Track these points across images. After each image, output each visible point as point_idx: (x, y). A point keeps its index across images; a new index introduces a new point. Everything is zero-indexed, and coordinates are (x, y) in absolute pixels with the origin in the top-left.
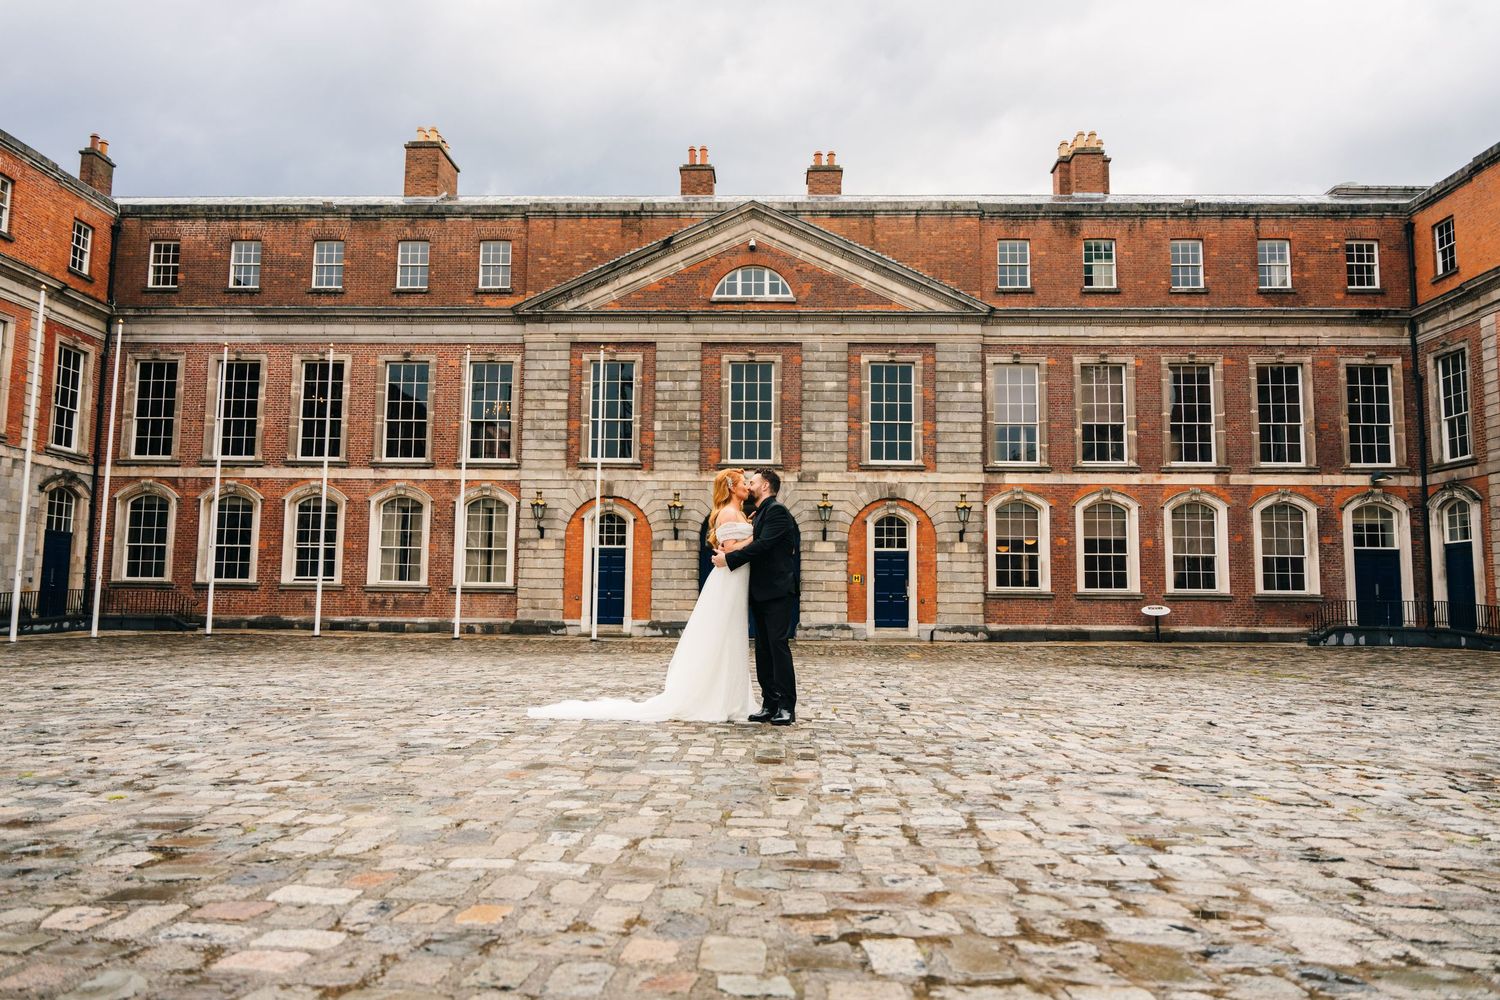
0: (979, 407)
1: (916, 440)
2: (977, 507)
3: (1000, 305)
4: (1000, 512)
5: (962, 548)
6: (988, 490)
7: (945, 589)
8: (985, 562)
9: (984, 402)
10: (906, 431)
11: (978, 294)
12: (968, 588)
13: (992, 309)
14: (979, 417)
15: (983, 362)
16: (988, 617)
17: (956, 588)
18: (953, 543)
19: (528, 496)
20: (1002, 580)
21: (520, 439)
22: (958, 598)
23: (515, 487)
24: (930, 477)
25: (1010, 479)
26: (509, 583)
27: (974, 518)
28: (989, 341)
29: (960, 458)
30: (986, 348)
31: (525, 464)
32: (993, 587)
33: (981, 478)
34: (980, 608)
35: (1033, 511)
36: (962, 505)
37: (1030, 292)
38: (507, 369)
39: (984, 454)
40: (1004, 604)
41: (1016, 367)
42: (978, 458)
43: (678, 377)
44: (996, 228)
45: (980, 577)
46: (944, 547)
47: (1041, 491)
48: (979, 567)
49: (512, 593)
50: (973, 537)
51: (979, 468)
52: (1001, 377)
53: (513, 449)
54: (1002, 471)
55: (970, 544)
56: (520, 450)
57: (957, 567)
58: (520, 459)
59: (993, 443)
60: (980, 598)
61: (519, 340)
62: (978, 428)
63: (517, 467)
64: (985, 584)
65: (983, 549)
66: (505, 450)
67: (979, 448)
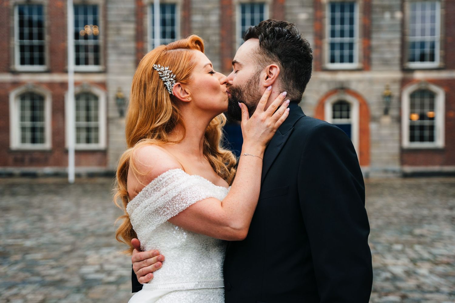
0: (398, 28)
1: (357, 52)
2: (396, 94)
4: (412, 96)
5: (386, 120)
6: (404, 82)
7: (375, 145)
8: (401, 127)
9: (403, 25)
10: (351, 46)
12: (389, 144)
14: (398, 35)
16: (403, 162)
17: (382, 144)
18: (380, 116)
19: (113, 91)
20: (412, 139)
22: (384, 151)
23: (103, 85)
24: (366, 75)
25: (418, 75)
26: (102, 145)
27: (394, 101)
29: (386, 63)
31: (109, 70)
32: (406, 144)
33: (400, 75)
34: (398, 158)
35: (432, 96)
36: (387, 92)
39: (402, 61)
42: (398, 61)
43: (205, 13)
45: (397, 138)
46: (375, 119)
47: (439, 83)
48: (396, 131)
49: (104, 153)
50: (394, 112)
51: (397, 68)
52: (414, 7)
53: (102, 60)
54: (412, 71)
55: (393, 118)
56: (106, 60)
57: (385, 132)
58: (106, 67)
59: (409, 52)
60: (398, 150)
62: (399, 42)
63: (104, 72)
64: (401, 141)
65: (399, 120)
66: (97, 62)
67: (399, 55)
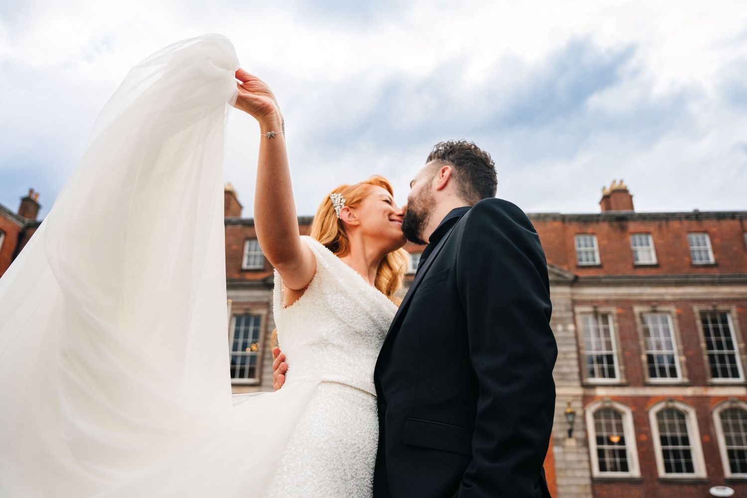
0: (573, 341)
2: (579, 412)
3: (582, 274)
4: (596, 415)
5: (571, 443)
6: (586, 400)
7: (562, 474)
8: (589, 454)
9: (576, 337)
11: (565, 268)
12: (579, 473)
13: (576, 278)
14: (574, 348)
15: (573, 311)
17: (569, 473)
18: (564, 439)
20: (602, 468)
21: (262, 366)
22: (572, 481)
25: (600, 392)
27: (578, 420)
28: (576, 298)
29: (564, 376)
30: (575, 302)
31: (264, 383)
32: (597, 473)
33: (580, 391)
34: (589, 490)
35: (619, 415)
36: (569, 410)
37: (599, 267)
38: (257, 319)
39: (580, 374)
40: (606, 487)
42: (576, 377)
44: (573, 227)
45: (586, 465)
46: (558, 442)
47: (624, 400)
48: (585, 458)
50: (578, 434)
51: (578, 384)
52: (586, 322)
53: (257, 373)
54: (594, 386)
55: (578, 440)
56: (261, 373)
57: (571, 457)
58: (261, 379)
59: (587, 367)
60: (588, 482)
61: (266, 300)
62: (574, 355)
63: (259, 385)
64: (591, 469)
65: (586, 443)
66: (252, 374)
67: (576, 370)
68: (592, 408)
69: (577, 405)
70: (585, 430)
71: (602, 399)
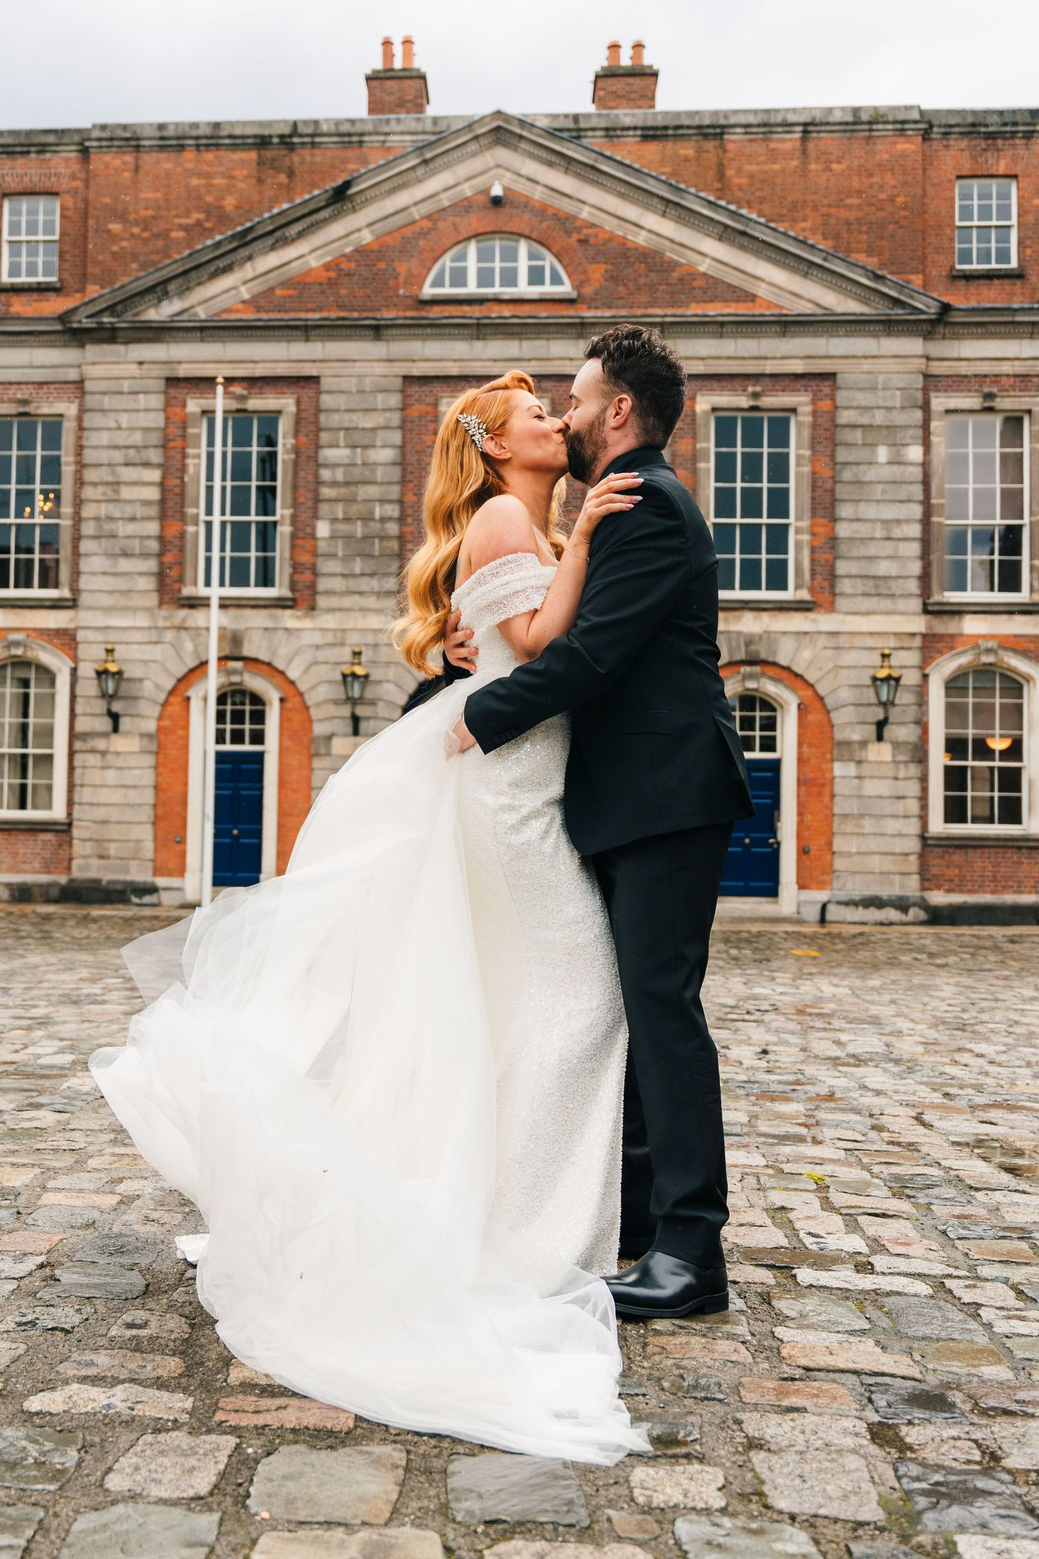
0: (917, 492)
1: (796, 555)
2: (911, 678)
3: (960, 299)
4: (954, 685)
5: (882, 752)
6: (932, 645)
7: (848, 828)
8: (924, 779)
9: (926, 483)
10: (778, 537)
11: (917, 280)
12: (892, 826)
13: (946, 308)
14: (917, 511)
15: (926, 407)
16: (928, 879)
17: (868, 825)
18: (863, 744)
19: (91, 656)
20: (955, 811)
21: (76, 554)
22: (872, 844)
23: (67, 640)
24: (823, 622)
25: (972, 626)
26: (58, 812)
27: (904, 697)
28: (937, 368)
29: (879, 587)
30: (931, 382)
31: (85, 599)
32: (938, 825)
33: (919, 624)
34: (913, 863)
35: (1015, 685)
36: (882, 674)
37: (1016, 276)
38: (53, 428)
39: (925, 578)
40: (957, 857)
41: (988, 418)
42: (913, 586)
43: (360, 440)
44: (955, 155)
45: (913, 806)
46: (846, 750)
47: (1031, 648)
48: (913, 788)
49: (63, 830)
50: (902, 732)
51: (916, 604)
52: (958, 437)
53: (64, 573)
54: (958, 611)
55: (896, 745)
56: (76, 573)
57: (873, 788)
58: (75, 591)
59: (943, 558)
60: (914, 845)
61: (72, 375)
62: (915, 530)
63: (71, 604)
64: (924, 819)
65: (920, 754)
66: (50, 574)
67: (916, 568)
68: (945, 667)
69: (906, 660)
70: (922, 724)
71: (974, 642)
